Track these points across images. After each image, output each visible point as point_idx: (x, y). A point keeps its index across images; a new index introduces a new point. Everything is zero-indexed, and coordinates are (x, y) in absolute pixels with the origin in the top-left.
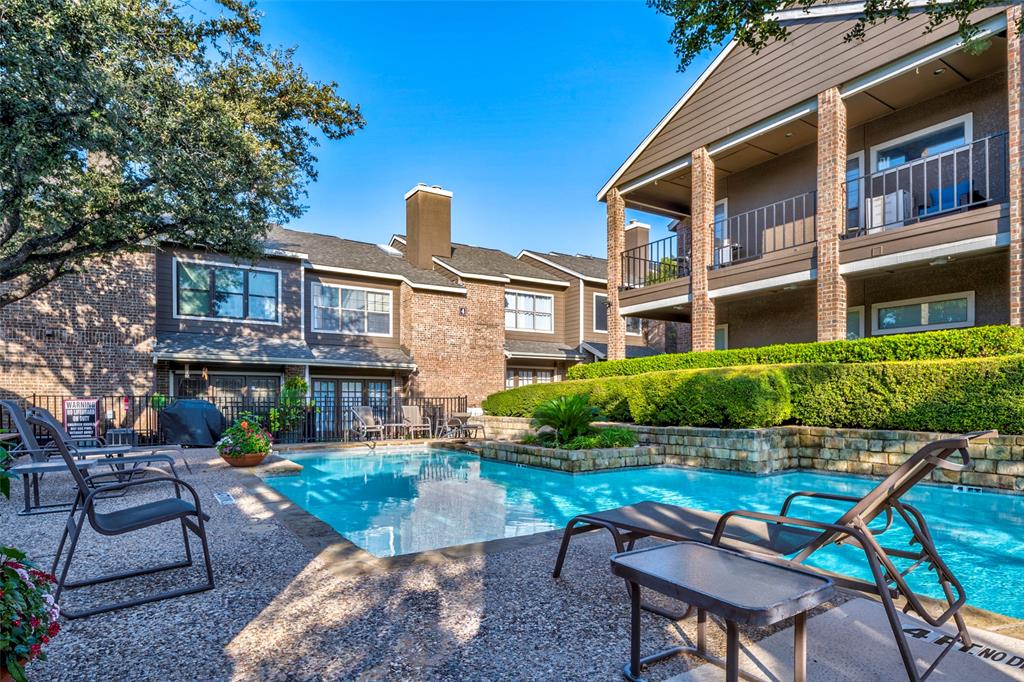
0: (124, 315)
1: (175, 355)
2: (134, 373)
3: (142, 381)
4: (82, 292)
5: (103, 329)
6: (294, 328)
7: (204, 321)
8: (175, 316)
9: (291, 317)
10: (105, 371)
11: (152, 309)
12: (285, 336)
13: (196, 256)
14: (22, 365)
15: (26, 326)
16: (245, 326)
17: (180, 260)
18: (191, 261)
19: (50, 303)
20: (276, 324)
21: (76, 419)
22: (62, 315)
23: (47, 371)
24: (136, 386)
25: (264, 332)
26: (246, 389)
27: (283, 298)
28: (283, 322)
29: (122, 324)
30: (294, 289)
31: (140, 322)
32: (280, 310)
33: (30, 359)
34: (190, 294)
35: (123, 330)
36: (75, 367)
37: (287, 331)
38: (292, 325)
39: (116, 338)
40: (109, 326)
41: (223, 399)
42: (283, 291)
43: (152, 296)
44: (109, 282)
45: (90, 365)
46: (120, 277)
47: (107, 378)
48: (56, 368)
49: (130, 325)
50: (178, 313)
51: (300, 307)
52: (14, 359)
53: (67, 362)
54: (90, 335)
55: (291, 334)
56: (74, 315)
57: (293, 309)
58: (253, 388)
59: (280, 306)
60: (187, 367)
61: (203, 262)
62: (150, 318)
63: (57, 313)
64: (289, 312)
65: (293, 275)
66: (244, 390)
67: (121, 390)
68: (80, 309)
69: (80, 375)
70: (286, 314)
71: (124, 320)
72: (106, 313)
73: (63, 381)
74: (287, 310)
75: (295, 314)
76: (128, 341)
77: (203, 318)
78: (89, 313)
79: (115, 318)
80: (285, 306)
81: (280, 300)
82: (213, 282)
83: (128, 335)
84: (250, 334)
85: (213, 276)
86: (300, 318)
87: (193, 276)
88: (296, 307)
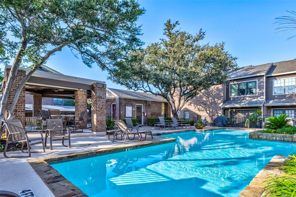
0: (217, 99)
1: (225, 106)
2: (219, 111)
3: (220, 112)
4: (210, 95)
5: (213, 102)
6: (262, 96)
7: (237, 97)
8: (230, 97)
9: (261, 92)
10: (214, 110)
11: (222, 97)
12: (259, 98)
13: (235, 82)
14: (202, 110)
15: (202, 103)
16: (247, 97)
17: (231, 84)
18: (234, 83)
19: (206, 98)
20: (256, 95)
21: (203, 120)
22: (207, 100)
23: (205, 111)
24: (219, 114)
25: (252, 98)
26: (247, 113)
27: (258, 87)
28: (258, 94)
29: (217, 101)
30: (262, 84)
31: (220, 100)
32: (257, 91)
33: (203, 109)
34: (234, 91)
35: (217, 102)
36: (209, 110)
37: (259, 97)
38: (261, 95)
39: (216, 104)
40: (215, 101)
41: (241, 116)
42: (258, 85)
43: (222, 94)
44: (214, 92)
45: (211, 110)
46: (216, 91)
47: (214, 112)
48: (206, 110)
49: (218, 101)
50: (231, 96)
51: (264, 89)
52: (201, 109)
53: (208, 109)
54: (211, 104)
55: (261, 97)
56: (209, 100)
57: (262, 90)
58: (249, 113)
59: (257, 90)
60: (230, 109)
61: (236, 83)
62: (222, 99)
63: (206, 100)
64: (260, 91)
65: (262, 80)
66: (247, 114)
67: (217, 114)
68: (210, 98)
69: (210, 112)
70: (259, 92)
71: (217, 100)
72: (214, 99)
73: (207, 113)
74: (260, 90)
75: (262, 91)
76: (218, 104)
77: (236, 96)
78: (211, 99)
79: (216, 100)
80: (259, 89)
81: (257, 88)
82: (239, 87)
83: (218, 103)
84: (248, 99)
85: (239, 85)
86: (264, 92)
87: (234, 87)
88: (262, 89)
